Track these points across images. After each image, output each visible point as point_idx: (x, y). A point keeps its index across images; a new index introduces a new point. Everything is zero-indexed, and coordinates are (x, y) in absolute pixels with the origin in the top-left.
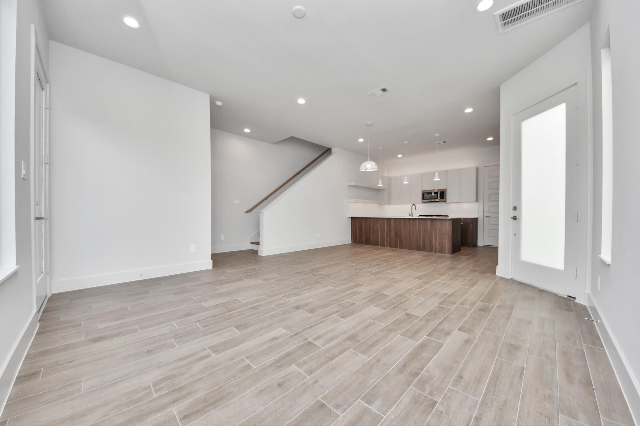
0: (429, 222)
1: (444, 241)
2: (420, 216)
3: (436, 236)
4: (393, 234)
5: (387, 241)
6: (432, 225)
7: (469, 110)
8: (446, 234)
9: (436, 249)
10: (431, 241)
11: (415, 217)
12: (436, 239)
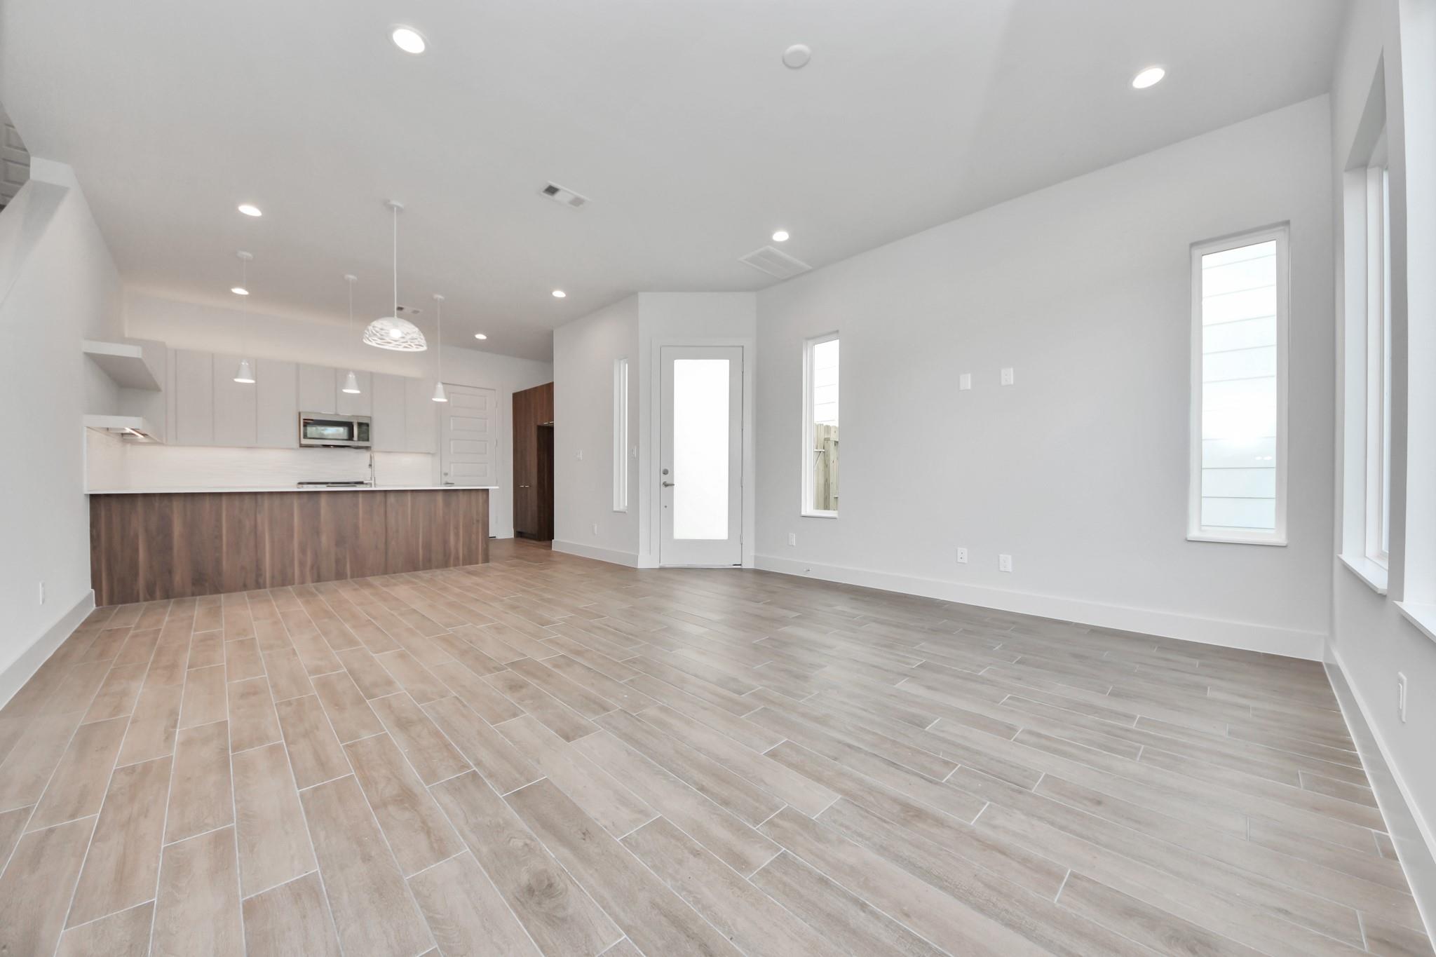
0: (440, 498)
1: (474, 536)
2: (300, 483)
3: (457, 528)
4: (325, 540)
5: (302, 564)
6: (447, 505)
7: (559, 294)
8: (478, 521)
9: (457, 558)
10: (445, 542)
11: (405, 486)
12: (457, 535)
